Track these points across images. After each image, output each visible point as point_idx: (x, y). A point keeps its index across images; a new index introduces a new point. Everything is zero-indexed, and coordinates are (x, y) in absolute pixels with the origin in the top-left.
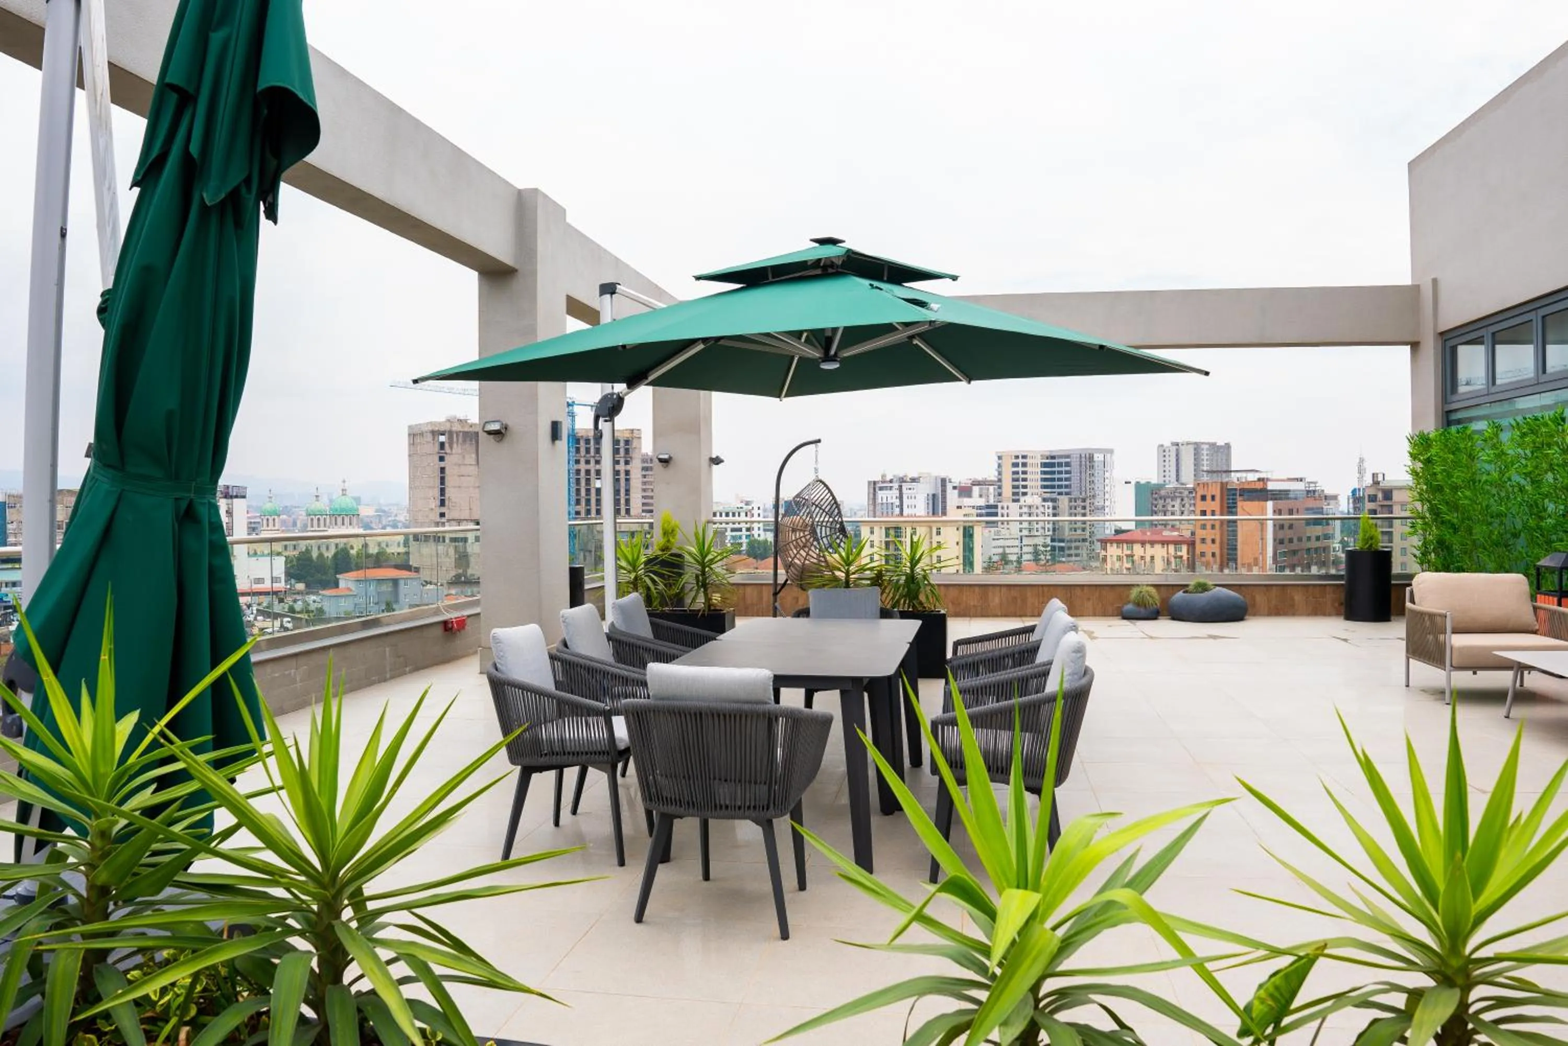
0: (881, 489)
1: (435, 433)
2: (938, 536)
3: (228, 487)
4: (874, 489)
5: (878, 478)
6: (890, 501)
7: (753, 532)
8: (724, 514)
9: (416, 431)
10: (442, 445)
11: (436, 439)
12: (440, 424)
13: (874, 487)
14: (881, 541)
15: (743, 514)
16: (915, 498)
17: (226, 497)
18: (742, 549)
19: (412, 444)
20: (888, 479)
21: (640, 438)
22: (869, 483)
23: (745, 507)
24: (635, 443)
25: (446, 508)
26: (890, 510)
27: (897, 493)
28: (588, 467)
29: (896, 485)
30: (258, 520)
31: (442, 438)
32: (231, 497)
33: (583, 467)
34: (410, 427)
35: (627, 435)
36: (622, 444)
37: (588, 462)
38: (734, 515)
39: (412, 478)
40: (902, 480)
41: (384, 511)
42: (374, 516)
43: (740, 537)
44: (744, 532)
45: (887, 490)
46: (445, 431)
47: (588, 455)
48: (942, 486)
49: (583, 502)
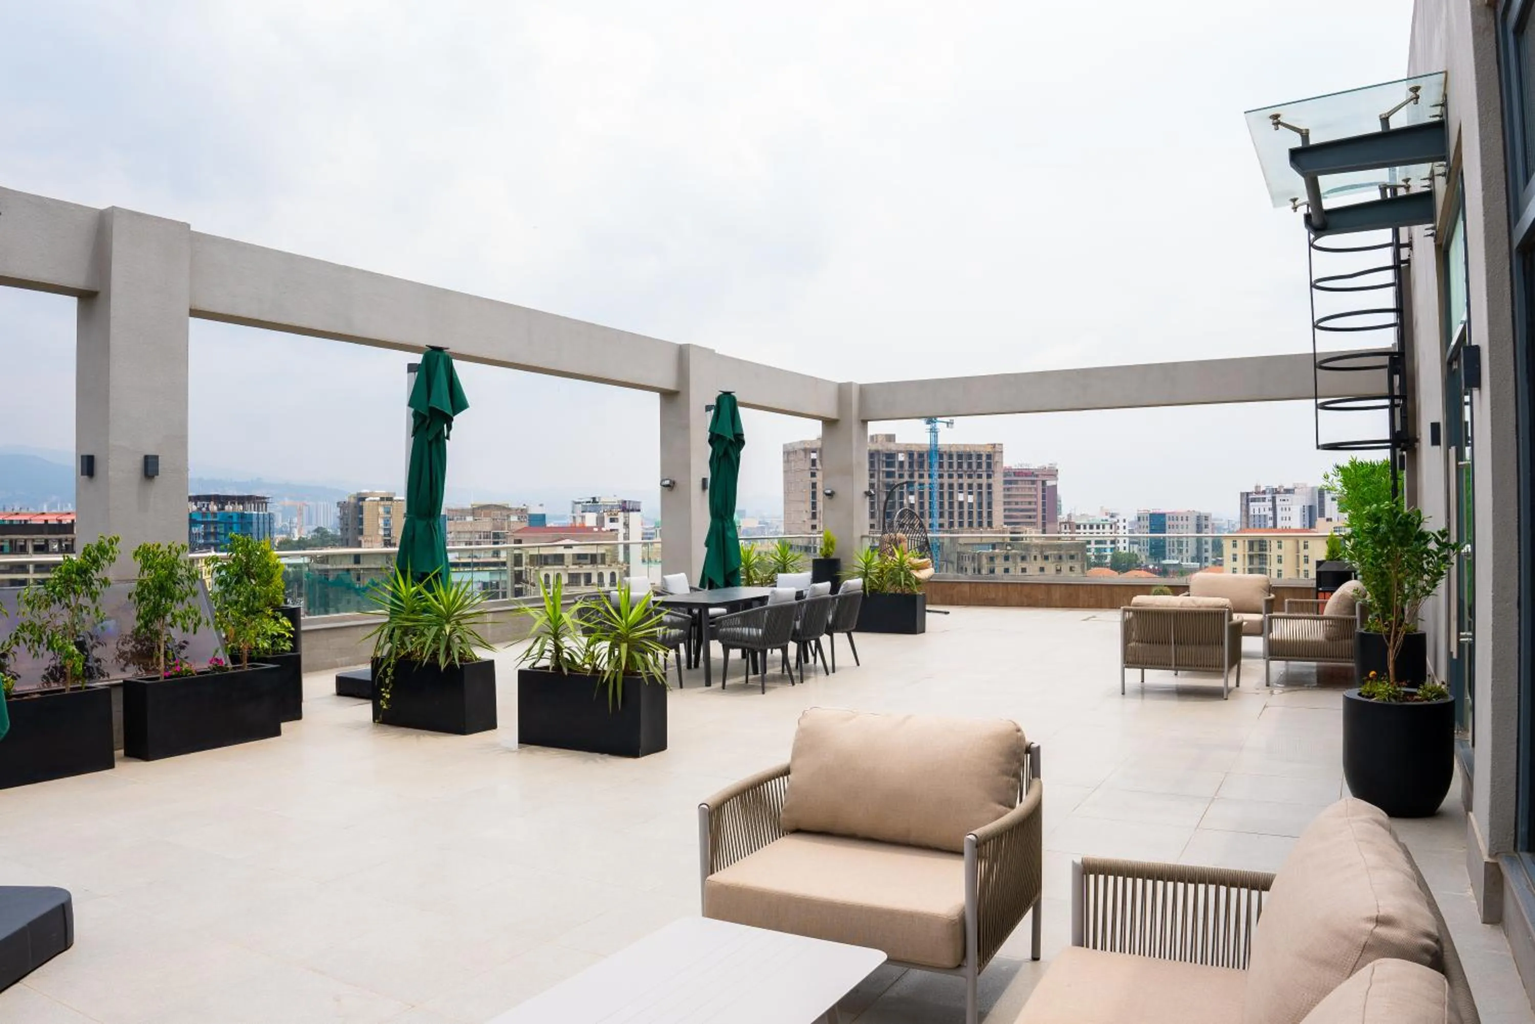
0: (1254, 500)
1: (807, 451)
2: (1306, 550)
3: (625, 502)
4: (1247, 501)
5: (1251, 489)
6: (1262, 513)
7: (1118, 545)
8: (1088, 527)
9: (790, 449)
10: (814, 462)
11: (808, 456)
12: (811, 442)
13: (1247, 499)
14: (1244, 555)
15: (1107, 527)
16: (1289, 509)
17: (623, 511)
18: (1106, 561)
19: (787, 461)
20: (1262, 489)
21: (1002, 452)
22: (1242, 494)
23: (1110, 519)
24: (997, 458)
25: (817, 520)
26: (1262, 523)
27: (1270, 504)
28: (951, 481)
29: (1268, 496)
30: (653, 531)
31: (814, 456)
32: (628, 511)
33: (946, 481)
34: (785, 446)
35: (989, 449)
36: (984, 458)
37: (951, 476)
38: (1098, 527)
39: (787, 492)
40: (1275, 492)
41: (767, 524)
42: (758, 527)
43: (1105, 550)
44: (1109, 546)
45: (1259, 501)
46: (816, 449)
47: (951, 470)
48: (1319, 497)
49: (946, 515)
